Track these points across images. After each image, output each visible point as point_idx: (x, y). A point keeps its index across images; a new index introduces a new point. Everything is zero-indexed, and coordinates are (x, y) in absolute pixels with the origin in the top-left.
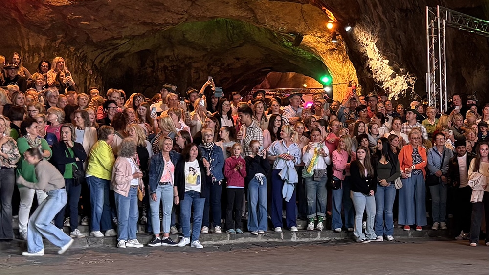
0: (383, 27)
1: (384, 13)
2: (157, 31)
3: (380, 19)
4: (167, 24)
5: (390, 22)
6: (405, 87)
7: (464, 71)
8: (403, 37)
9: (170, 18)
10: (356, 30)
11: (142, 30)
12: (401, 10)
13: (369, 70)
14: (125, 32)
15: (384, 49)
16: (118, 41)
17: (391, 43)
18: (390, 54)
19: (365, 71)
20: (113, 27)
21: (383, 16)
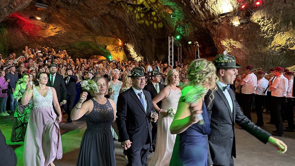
0: (135, 44)
1: (136, 40)
2: (69, 44)
3: (135, 42)
4: (72, 43)
5: (137, 42)
6: (141, 60)
7: (158, 56)
8: (141, 47)
9: (73, 41)
10: (127, 45)
11: (66, 44)
12: (141, 39)
13: (130, 55)
14: (61, 45)
15: (135, 49)
16: (59, 47)
17: (137, 48)
18: (137, 51)
19: (129, 55)
20: (58, 43)
21: (135, 41)
